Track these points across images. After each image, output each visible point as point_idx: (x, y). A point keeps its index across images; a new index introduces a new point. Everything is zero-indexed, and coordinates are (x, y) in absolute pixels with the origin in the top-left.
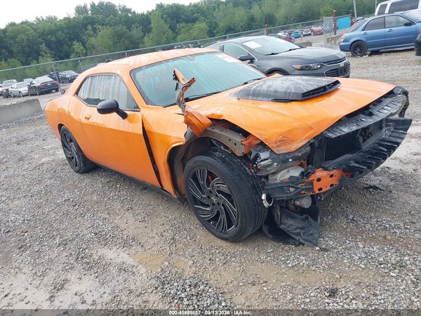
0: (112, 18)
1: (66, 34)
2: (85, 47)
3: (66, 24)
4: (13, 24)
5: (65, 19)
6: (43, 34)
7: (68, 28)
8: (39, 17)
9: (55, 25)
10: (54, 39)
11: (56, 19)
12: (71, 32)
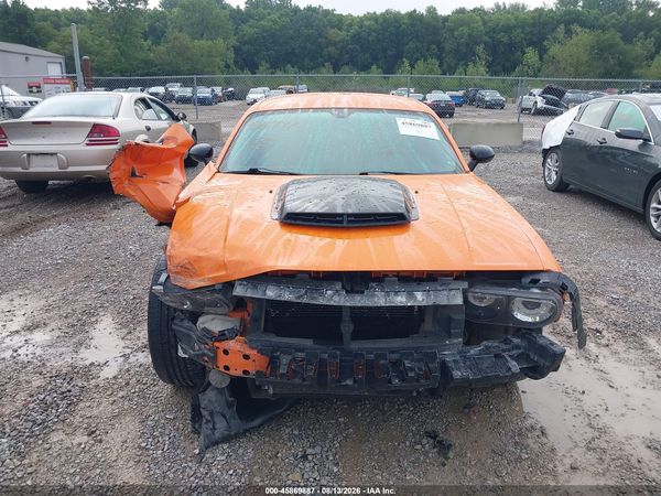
0: (613, 16)
1: (526, 34)
2: (541, 59)
3: (533, 18)
4: (461, 11)
5: (536, 10)
6: (494, 30)
7: (534, 25)
8: (501, 4)
9: (517, 18)
10: (505, 40)
11: (524, 8)
12: (536, 32)
